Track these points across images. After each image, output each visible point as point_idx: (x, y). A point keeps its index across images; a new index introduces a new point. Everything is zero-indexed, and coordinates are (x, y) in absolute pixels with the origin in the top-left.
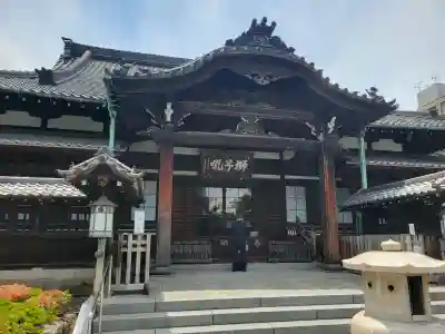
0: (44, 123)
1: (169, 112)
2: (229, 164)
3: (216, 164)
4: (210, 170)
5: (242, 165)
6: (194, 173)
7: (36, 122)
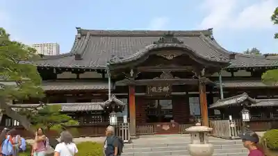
0: (78, 76)
1: (132, 73)
2: (160, 89)
3: (154, 89)
4: (151, 92)
5: (166, 89)
6: (143, 94)
7: (74, 76)
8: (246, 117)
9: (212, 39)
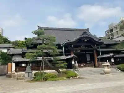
5: (79, 51)
8: (113, 60)
9: (89, 32)
